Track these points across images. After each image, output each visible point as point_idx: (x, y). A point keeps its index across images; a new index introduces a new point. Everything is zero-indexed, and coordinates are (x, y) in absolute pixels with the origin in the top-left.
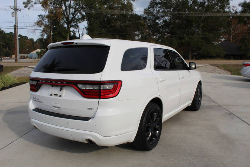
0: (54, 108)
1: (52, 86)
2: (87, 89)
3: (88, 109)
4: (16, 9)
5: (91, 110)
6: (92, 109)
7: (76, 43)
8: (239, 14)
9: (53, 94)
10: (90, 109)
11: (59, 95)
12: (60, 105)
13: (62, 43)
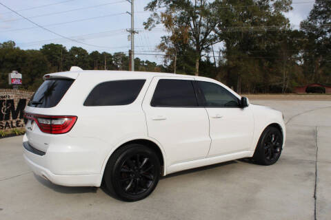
3: (44, 144)
4: (133, 32)
7: (51, 77)
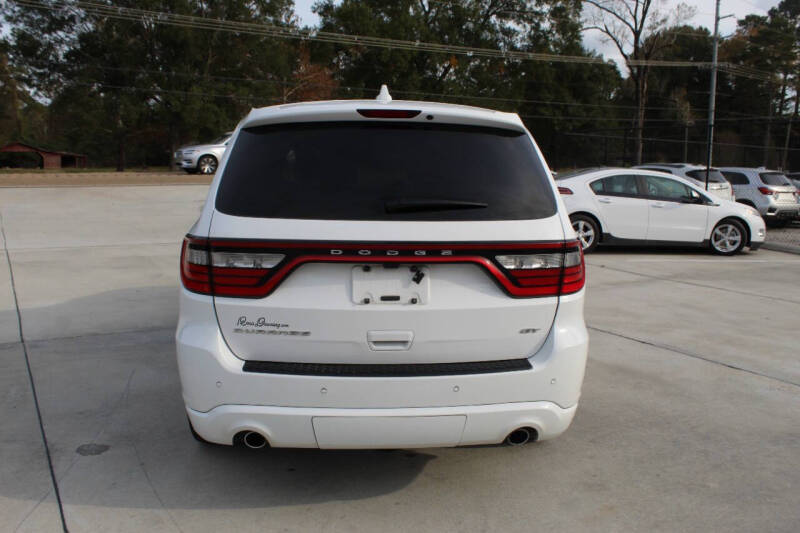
0: (374, 347)
1: (367, 269)
2: (524, 267)
3: (522, 332)
5: (530, 334)
6: (534, 331)
7: (430, 117)
8: (314, 35)
9: (376, 297)
10: (528, 331)
11: (406, 296)
12: (411, 333)
13: (361, 112)
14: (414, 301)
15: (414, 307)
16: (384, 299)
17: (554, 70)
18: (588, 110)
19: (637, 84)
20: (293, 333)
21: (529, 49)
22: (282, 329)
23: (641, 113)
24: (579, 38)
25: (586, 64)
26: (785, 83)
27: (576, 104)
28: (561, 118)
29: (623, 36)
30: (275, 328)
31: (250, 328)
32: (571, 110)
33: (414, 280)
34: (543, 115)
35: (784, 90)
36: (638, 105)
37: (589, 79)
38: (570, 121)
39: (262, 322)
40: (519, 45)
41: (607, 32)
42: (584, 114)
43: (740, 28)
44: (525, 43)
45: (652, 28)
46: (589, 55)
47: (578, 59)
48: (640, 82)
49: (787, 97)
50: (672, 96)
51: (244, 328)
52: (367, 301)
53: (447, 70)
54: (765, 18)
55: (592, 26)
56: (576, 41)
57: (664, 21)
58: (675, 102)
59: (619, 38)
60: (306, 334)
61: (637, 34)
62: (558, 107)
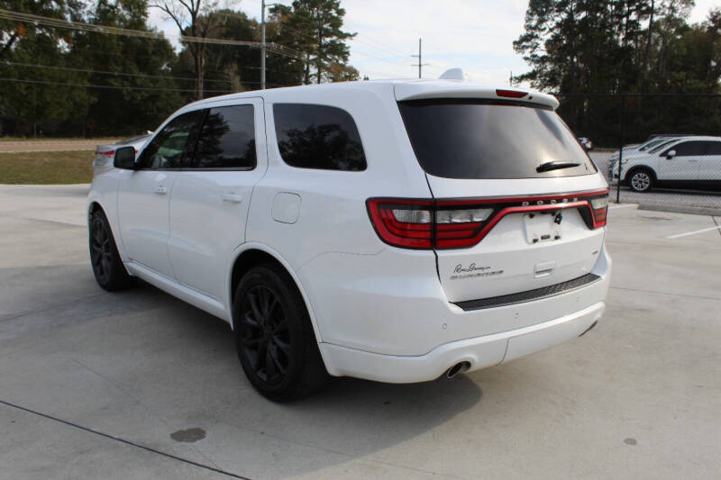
0: (536, 276)
1: (532, 216)
7: (530, 98)
9: (539, 237)
10: (595, 253)
11: (552, 234)
14: (557, 238)
15: (558, 242)
16: (542, 238)
17: (121, 43)
18: (155, 82)
19: (196, 59)
20: (493, 273)
21: (95, 22)
22: (486, 271)
23: (201, 86)
24: (145, 15)
25: (149, 39)
26: (309, 62)
27: (143, 75)
28: (130, 88)
29: (181, 15)
30: (480, 271)
31: (463, 273)
32: (138, 82)
33: (556, 221)
34: (113, 85)
35: (308, 68)
36: (197, 77)
37: (154, 53)
38: (139, 91)
39: (473, 268)
40: (85, 18)
41: (168, 11)
42: (151, 85)
43: (271, 15)
44: (93, 17)
45: (204, 9)
46: (151, 31)
47: (143, 34)
48: (199, 58)
49: (311, 73)
50: (226, 71)
51: (459, 274)
52: (535, 241)
53: (13, 38)
54: (289, 8)
55: (154, 4)
56: (143, 17)
57: (215, 4)
58: (228, 75)
59: (178, 16)
60: (501, 272)
61: (194, 14)
62: (126, 78)
